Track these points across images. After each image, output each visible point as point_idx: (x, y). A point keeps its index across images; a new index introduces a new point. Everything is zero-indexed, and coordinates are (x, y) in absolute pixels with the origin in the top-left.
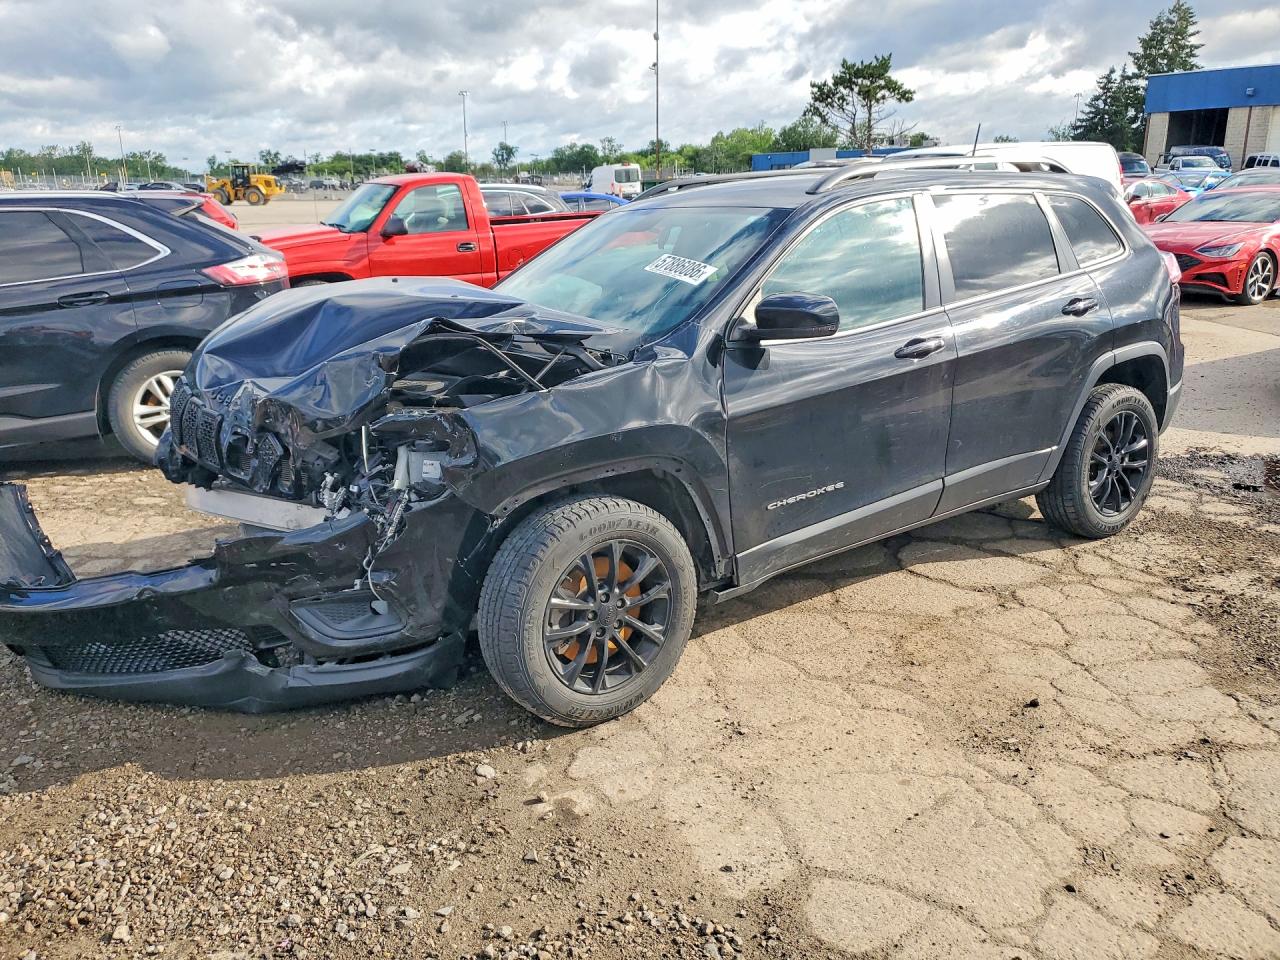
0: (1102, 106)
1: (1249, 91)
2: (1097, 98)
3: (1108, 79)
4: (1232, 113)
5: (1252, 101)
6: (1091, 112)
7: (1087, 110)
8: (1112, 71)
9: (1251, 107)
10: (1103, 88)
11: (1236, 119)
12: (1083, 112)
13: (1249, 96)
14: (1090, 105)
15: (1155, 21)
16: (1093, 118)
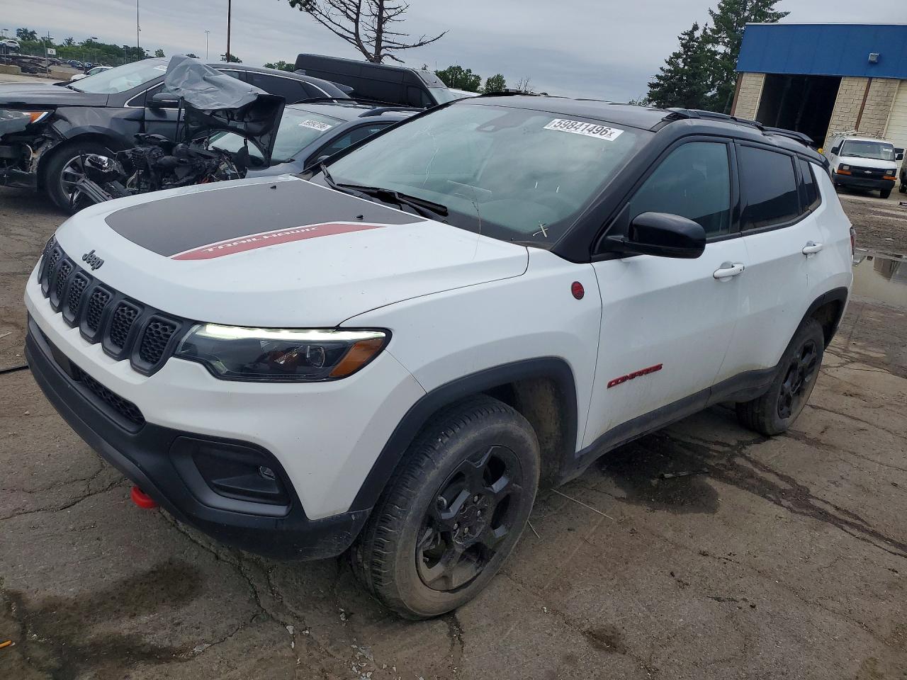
0: (681, 65)
1: (872, 57)
2: (677, 56)
3: (691, 34)
4: (844, 84)
5: (872, 72)
6: (669, 71)
7: (667, 67)
9: (871, 79)
10: (683, 45)
11: (850, 92)
12: (661, 69)
13: (872, 63)
14: (670, 63)
16: (671, 77)
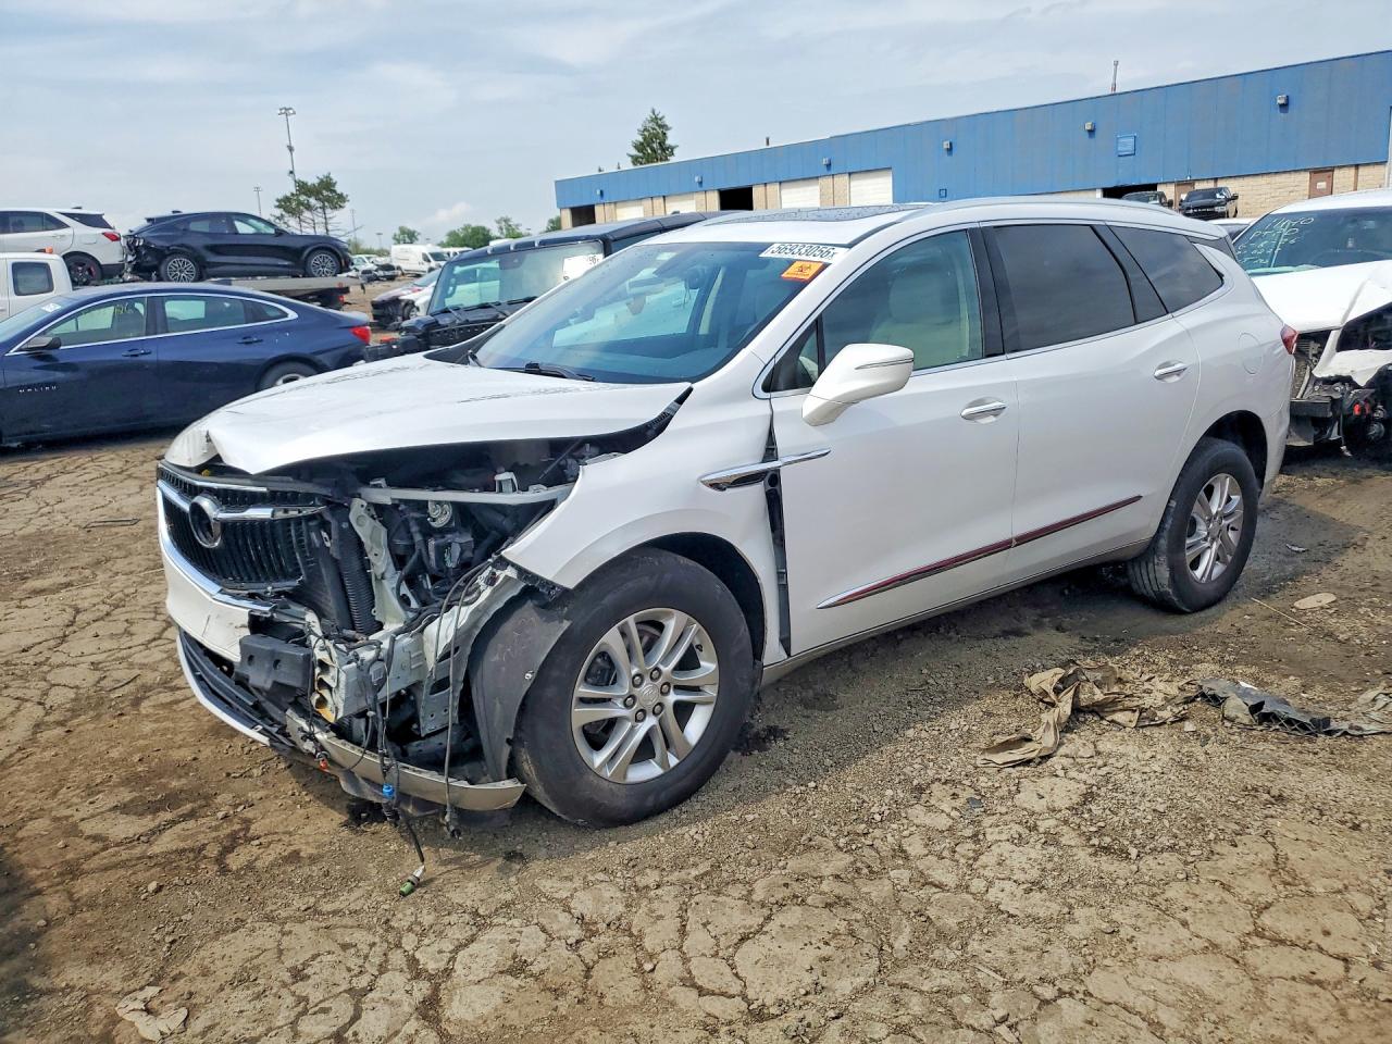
1: (599, 192)
4: (596, 208)
11: (598, 210)
15: (641, 129)
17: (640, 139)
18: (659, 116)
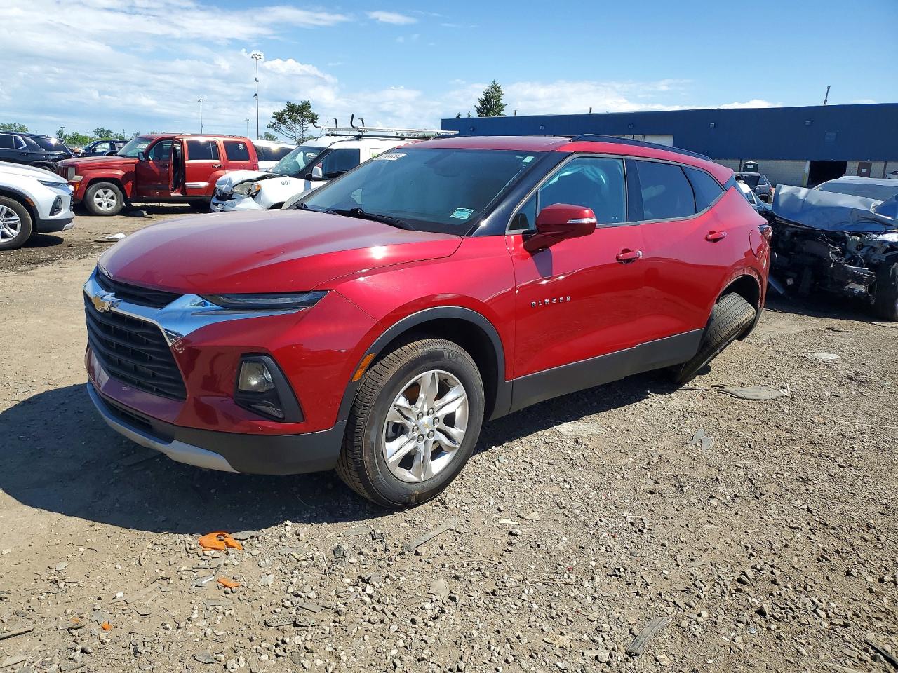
8: (459, 115)
15: (485, 91)
17: (483, 97)
18: (498, 85)
